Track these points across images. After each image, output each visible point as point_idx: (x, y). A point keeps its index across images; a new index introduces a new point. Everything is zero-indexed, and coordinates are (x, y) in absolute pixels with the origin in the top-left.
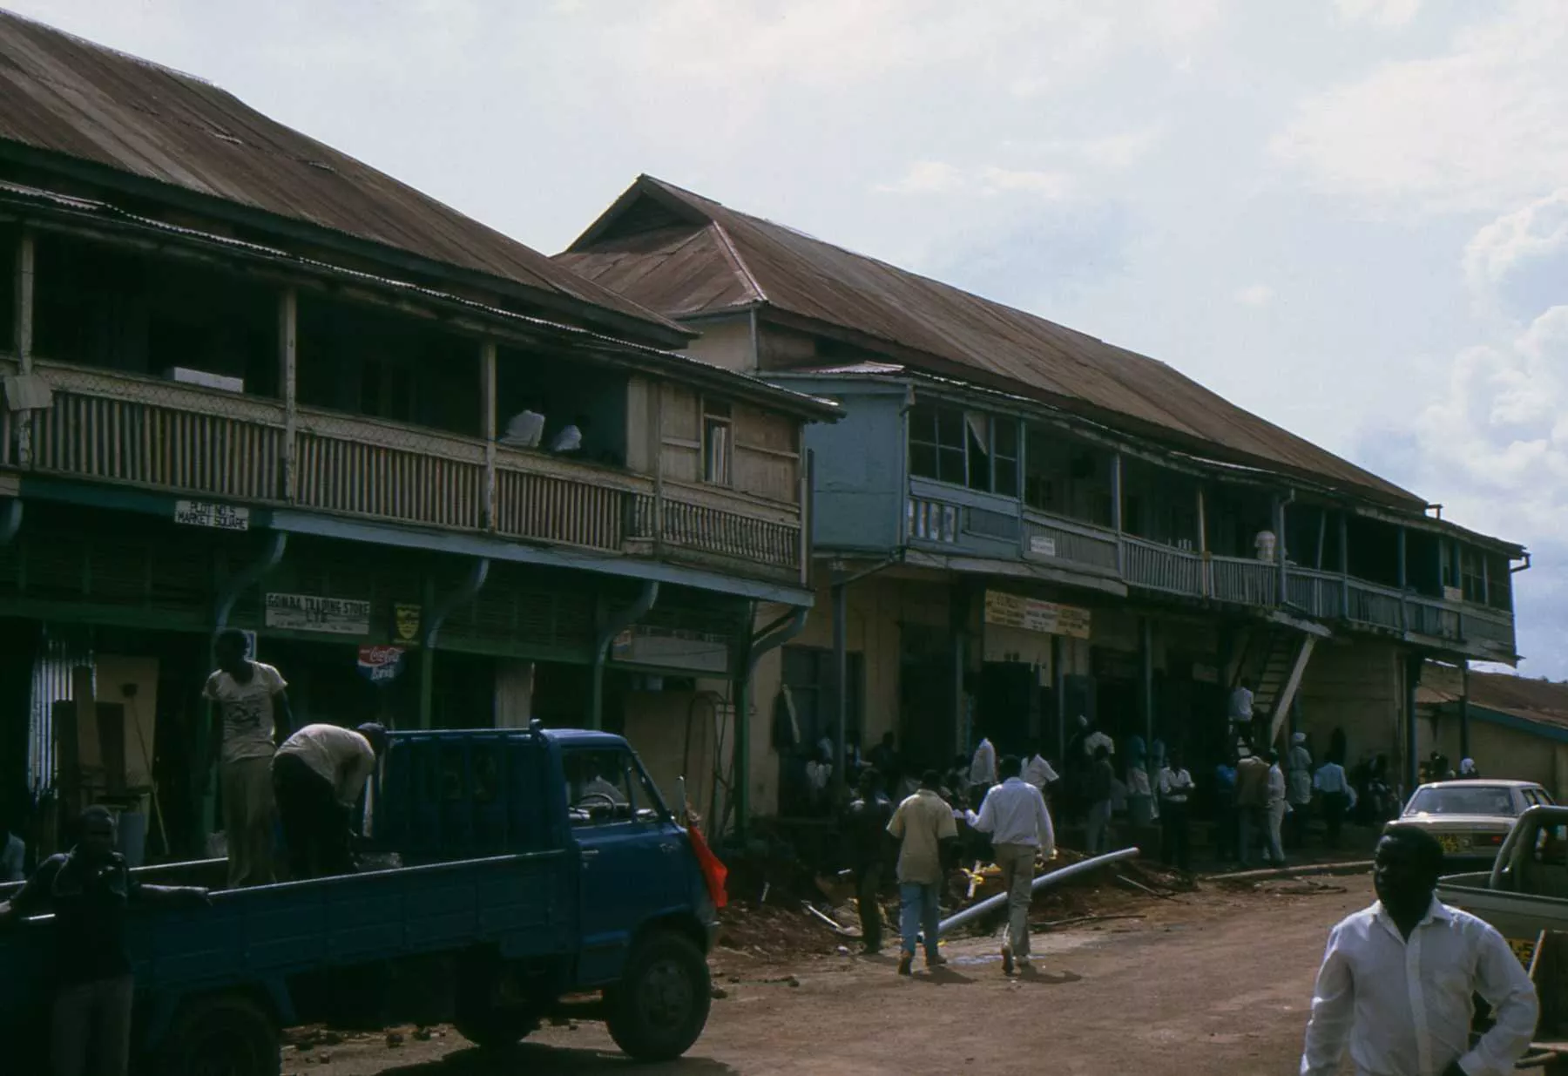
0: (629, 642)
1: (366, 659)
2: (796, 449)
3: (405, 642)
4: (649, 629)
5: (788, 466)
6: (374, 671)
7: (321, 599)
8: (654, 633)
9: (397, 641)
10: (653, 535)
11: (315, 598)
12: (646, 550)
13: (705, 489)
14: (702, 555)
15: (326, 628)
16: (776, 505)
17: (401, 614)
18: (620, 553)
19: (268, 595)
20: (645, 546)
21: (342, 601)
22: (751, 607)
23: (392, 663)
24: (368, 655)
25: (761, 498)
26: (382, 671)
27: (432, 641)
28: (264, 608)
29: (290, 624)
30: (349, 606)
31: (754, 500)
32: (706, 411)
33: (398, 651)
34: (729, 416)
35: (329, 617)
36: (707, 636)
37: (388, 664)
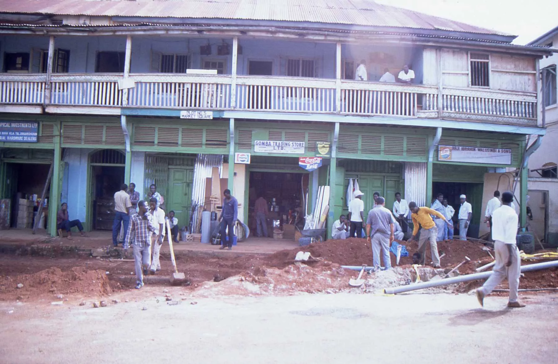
0: (448, 153)
1: (304, 162)
2: (535, 70)
3: (322, 156)
4: (460, 148)
5: (531, 77)
6: (308, 166)
7: (280, 142)
8: (463, 149)
9: (317, 155)
10: (437, 109)
11: (278, 142)
12: (433, 115)
13: (471, 89)
14: (469, 116)
15: (282, 151)
16: (520, 93)
17: (319, 146)
18: (416, 117)
19: (256, 141)
20: (434, 113)
21: (291, 142)
22: (527, 138)
23: (316, 163)
24: (305, 161)
25: (508, 91)
26: (312, 166)
27: (334, 155)
28: (254, 145)
29: (265, 151)
30: (294, 144)
31: (504, 92)
32: (471, 58)
33: (319, 159)
34: (488, 59)
35: (284, 148)
36: (497, 150)
37: (315, 164)
